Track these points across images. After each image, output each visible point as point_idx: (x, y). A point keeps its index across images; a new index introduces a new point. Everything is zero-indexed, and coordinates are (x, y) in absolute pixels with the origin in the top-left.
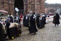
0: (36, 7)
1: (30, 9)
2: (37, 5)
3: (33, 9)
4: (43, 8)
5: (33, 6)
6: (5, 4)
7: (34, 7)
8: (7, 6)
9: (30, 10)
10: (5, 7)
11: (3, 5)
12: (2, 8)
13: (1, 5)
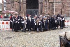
0: (55, 6)
1: (47, 8)
2: (58, 3)
3: (51, 8)
4: (66, 7)
5: (51, 4)
6: (15, 3)
7: (53, 5)
8: (18, 5)
9: (47, 10)
10: (15, 7)
11: (13, 4)
12: (11, 8)
13: (11, 4)
